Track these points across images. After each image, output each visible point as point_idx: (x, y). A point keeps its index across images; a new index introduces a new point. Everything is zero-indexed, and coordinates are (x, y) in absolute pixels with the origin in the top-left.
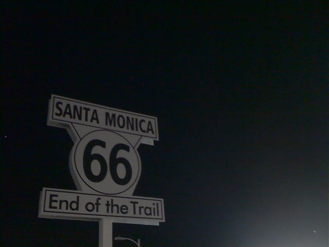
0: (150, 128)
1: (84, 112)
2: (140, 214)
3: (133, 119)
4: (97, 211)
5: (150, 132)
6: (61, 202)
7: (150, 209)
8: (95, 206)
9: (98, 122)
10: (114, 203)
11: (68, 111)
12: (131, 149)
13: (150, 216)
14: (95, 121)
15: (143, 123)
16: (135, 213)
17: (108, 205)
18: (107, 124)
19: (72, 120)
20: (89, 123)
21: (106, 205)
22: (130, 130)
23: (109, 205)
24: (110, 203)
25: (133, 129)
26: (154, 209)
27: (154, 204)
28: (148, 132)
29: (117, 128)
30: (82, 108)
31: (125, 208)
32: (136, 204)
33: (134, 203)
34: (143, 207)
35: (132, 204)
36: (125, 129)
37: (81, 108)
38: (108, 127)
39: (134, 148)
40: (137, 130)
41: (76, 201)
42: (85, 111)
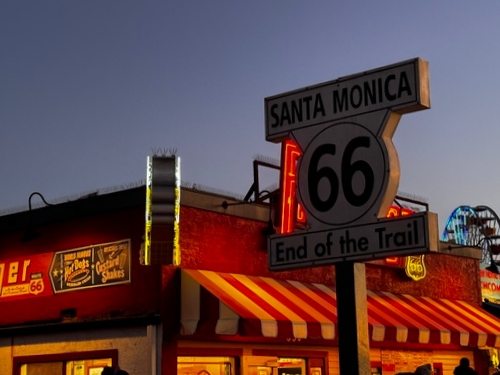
0: (404, 85)
2: (388, 245)
3: (374, 82)
4: (329, 254)
6: (288, 250)
7: (403, 234)
9: (324, 114)
10: (351, 237)
11: (285, 115)
12: (373, 141)
13: (403, 247)
15: (391, 82)
21: (340, 243)
22: (371, 106)
24: (345, 239)
29: (352, 111)
30: (302, 100)
32: (383, 232)
35: (378, 233)
36: (363, 108)
39: (376, 137)
40: (381, 100)
42: (305, 103)
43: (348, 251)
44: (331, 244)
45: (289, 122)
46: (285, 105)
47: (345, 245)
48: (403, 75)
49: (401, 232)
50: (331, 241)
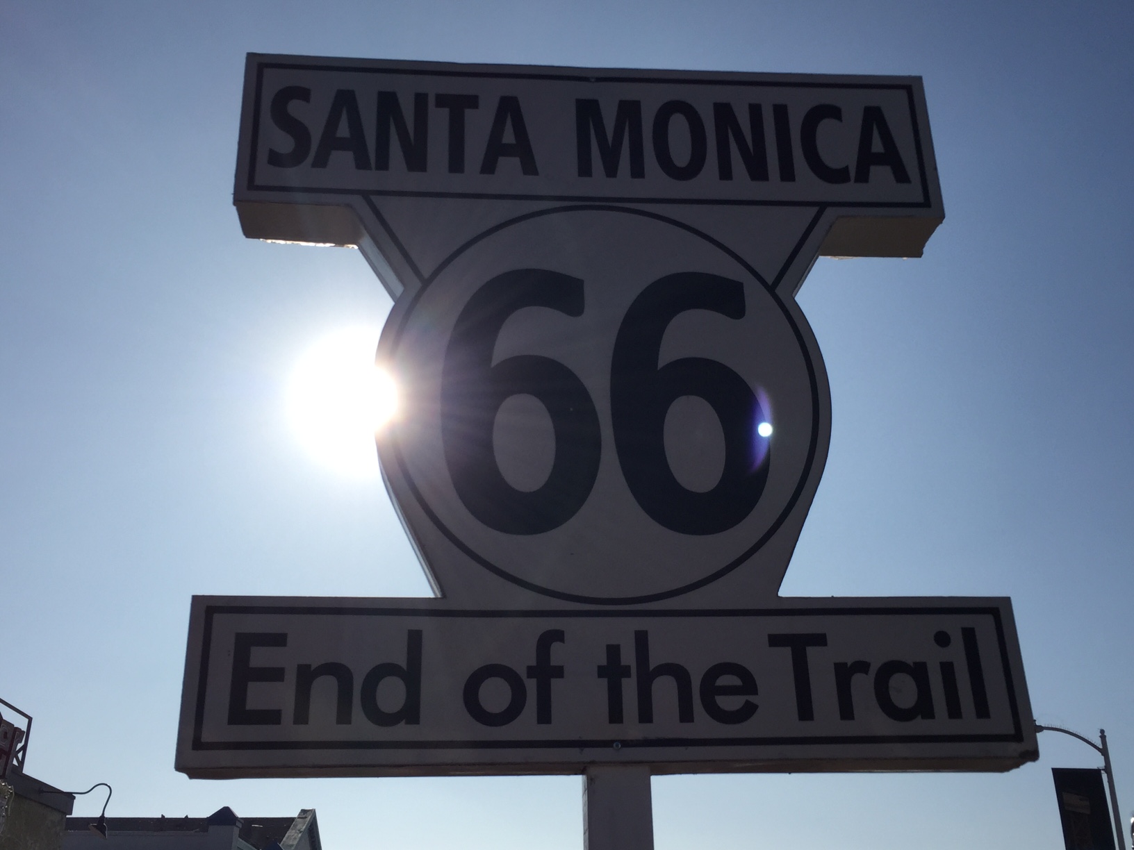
0: (877, 146)
1: (439, 120)
2: (847, 711)
3: (755, 111)
4: (544, 716)
5: (881, 174)
6: (306, 676)
7: (919, 672)
8: (531, 685)
9: (529, 167)
10: (657, 658)
11: (343, 130)
12: (754, 295)
13: (918, 726)
14: (509, 165)
15: (826, 128)
16: (805, 712)
17: (612, 671)
18: (585, 169)
19: (371, 179)
20: (471, 179)
21: (602, 672)
22: (742, 184)
23: (626, 672)
24: (628, 657)
25: (758, 171)
26: (947, 670)
27: (942, 639)
28: (863, 176)
29: (656, 181)
30: (432, 100)
31: (734, 681)
32: (812, 652)
33: (799, 645)
34: (862, 667)
35: (786, 652)
36: (708, 181)
37: (421, 99)
38: (599, 184)
39: (771, 289)
41: (402, 661)
42: (445, 112)
43: (646, 715)
44: (559, 672)
45: (362, 163)
46: (345, 100)
47: (630, 687)
48: (873, 117)
49: (910, 662)
50: (555, 661)
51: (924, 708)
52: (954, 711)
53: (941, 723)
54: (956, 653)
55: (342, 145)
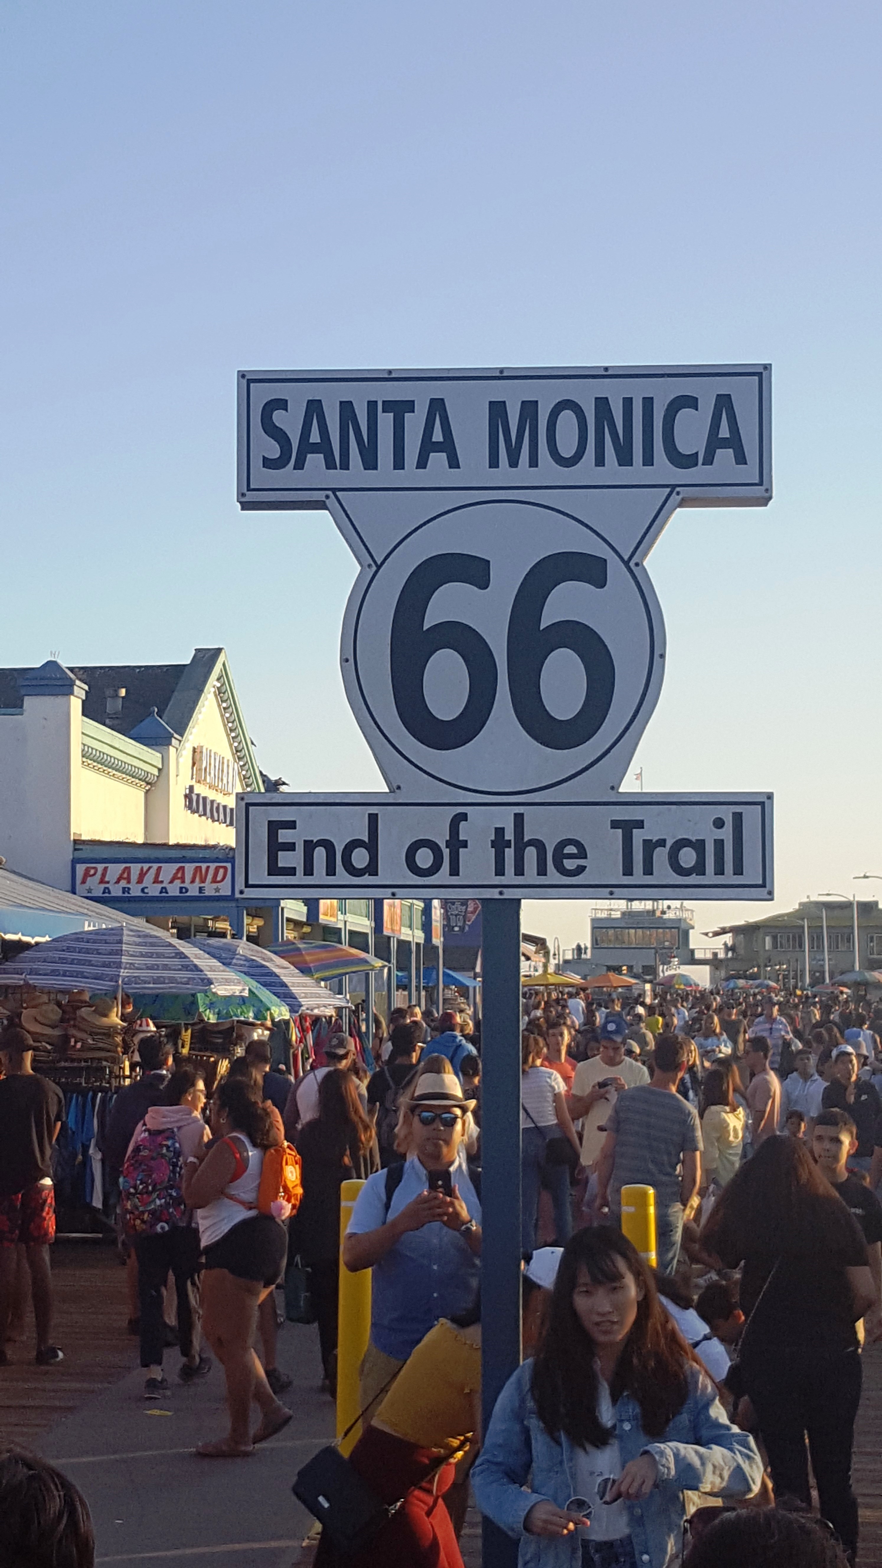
43: (519, 871)
44: (465, 844)
45: (330, 464)
46: (314, 408)
47: (509, 853)
48: (724, 402)
49: (694, 839)
50: (462, 837)
51: (699, 868)
52: (720, 870)
53: (710, 877)
54: (726, 834)
55: (315, 449)
